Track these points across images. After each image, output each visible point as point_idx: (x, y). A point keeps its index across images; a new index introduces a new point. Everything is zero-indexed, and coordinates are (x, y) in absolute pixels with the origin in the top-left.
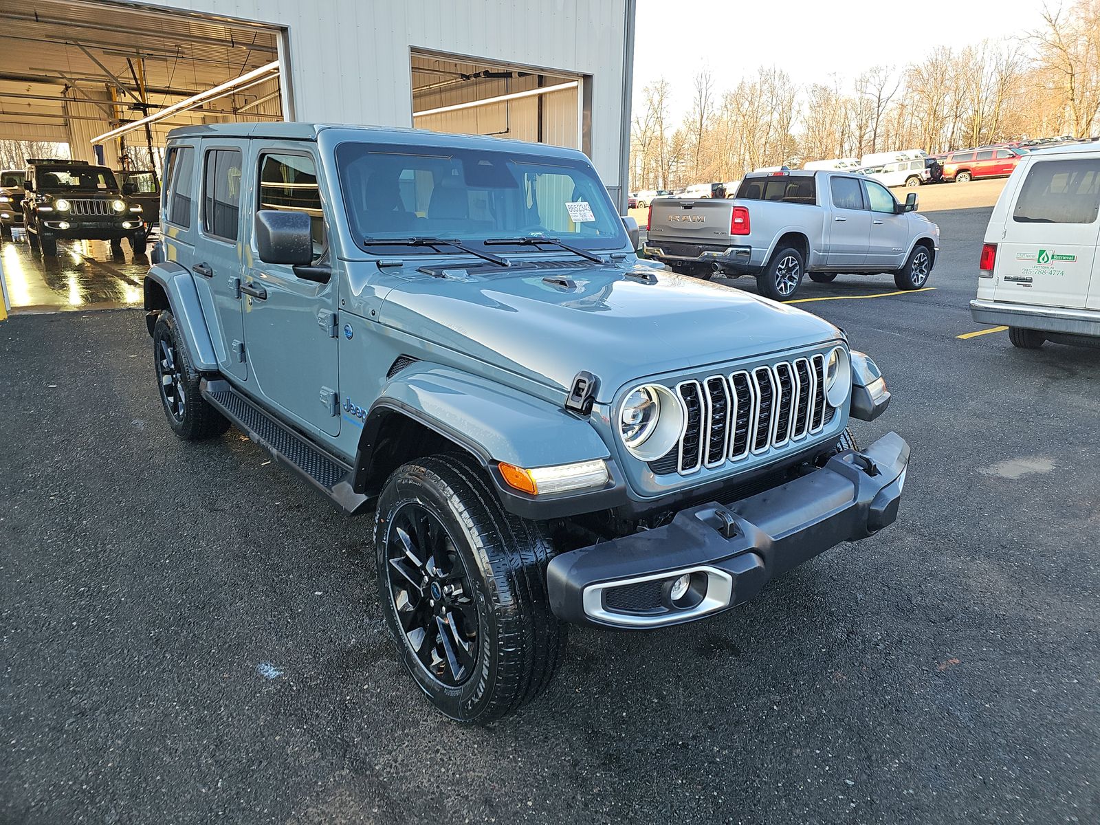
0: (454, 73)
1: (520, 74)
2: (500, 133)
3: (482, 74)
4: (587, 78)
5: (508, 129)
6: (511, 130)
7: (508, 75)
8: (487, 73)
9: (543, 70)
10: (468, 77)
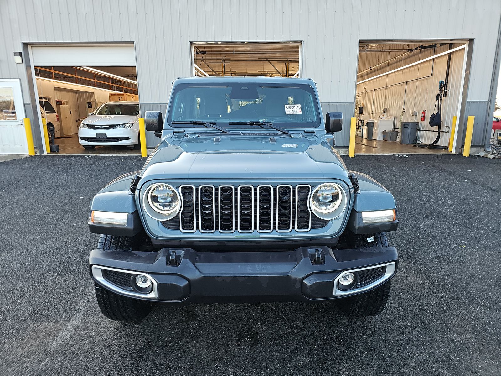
0: (403, 49)
1: (441, 45)
2: (428, 77)
3: (419, 48)
4: (471, 41)
5: (432, 74)
6: (434, 75)
7: (435, 46)
8: (422, 47)
9: (451, 40)
10: (412, 50)
